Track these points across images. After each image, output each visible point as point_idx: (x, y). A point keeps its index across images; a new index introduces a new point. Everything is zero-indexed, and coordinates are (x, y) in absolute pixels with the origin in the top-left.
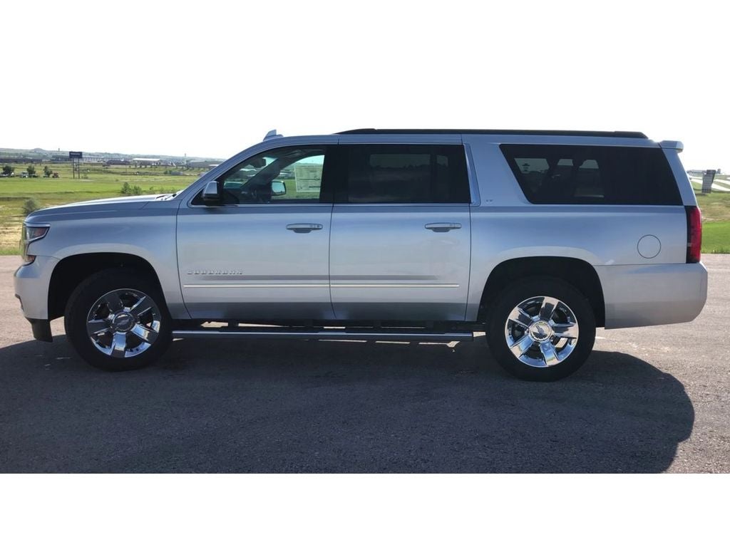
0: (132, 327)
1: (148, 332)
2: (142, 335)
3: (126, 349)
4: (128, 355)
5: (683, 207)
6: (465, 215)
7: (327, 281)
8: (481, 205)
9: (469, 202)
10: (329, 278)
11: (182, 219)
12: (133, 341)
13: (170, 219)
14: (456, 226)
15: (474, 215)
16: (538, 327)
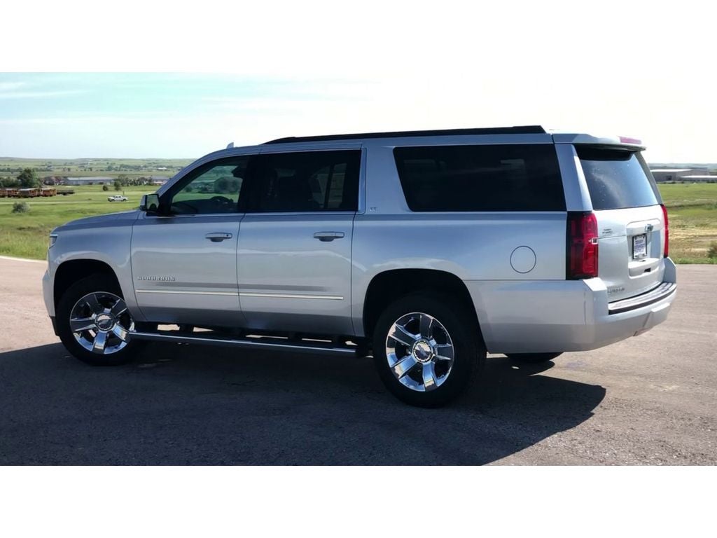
0: (112, 327)
1: (125, 333)
2: (120, 334)
3: (105, 347)
4: (107, 352)
5: (566, 213)
6: (349, 223)
7: (237, 290)
8: (366, 214)
9: (356, 209)
10: (238, 286)
11: (137, 228)
12: (112, 340)
13: (126, 230)
14: (337, 235)
15: (358, 224)
16: (419, 346)
